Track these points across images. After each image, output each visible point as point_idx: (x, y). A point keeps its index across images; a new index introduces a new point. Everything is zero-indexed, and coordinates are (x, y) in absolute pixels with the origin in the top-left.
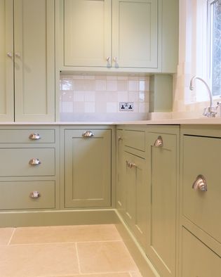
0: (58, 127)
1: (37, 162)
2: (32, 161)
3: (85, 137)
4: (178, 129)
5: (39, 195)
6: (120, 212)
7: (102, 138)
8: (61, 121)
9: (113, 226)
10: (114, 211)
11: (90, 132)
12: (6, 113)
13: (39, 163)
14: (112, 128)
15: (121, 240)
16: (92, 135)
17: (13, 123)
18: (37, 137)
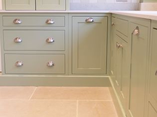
0: (67, 14)
1: (52, 41)
2: (48, 39)
3: (87, 22)
4: (150, 23)
5: (53, 65)
6: (112, 78)
7: (101, 23)
8: (71, 10)
9: (107, 88)
10: (108, 78)
11: (91, 18)
12: (29, 4)
13: (53, 41)
14: (109, 16)
15: (111, 100)
16: (93, 21)
17: (35, 11)
18: (52, 22)
